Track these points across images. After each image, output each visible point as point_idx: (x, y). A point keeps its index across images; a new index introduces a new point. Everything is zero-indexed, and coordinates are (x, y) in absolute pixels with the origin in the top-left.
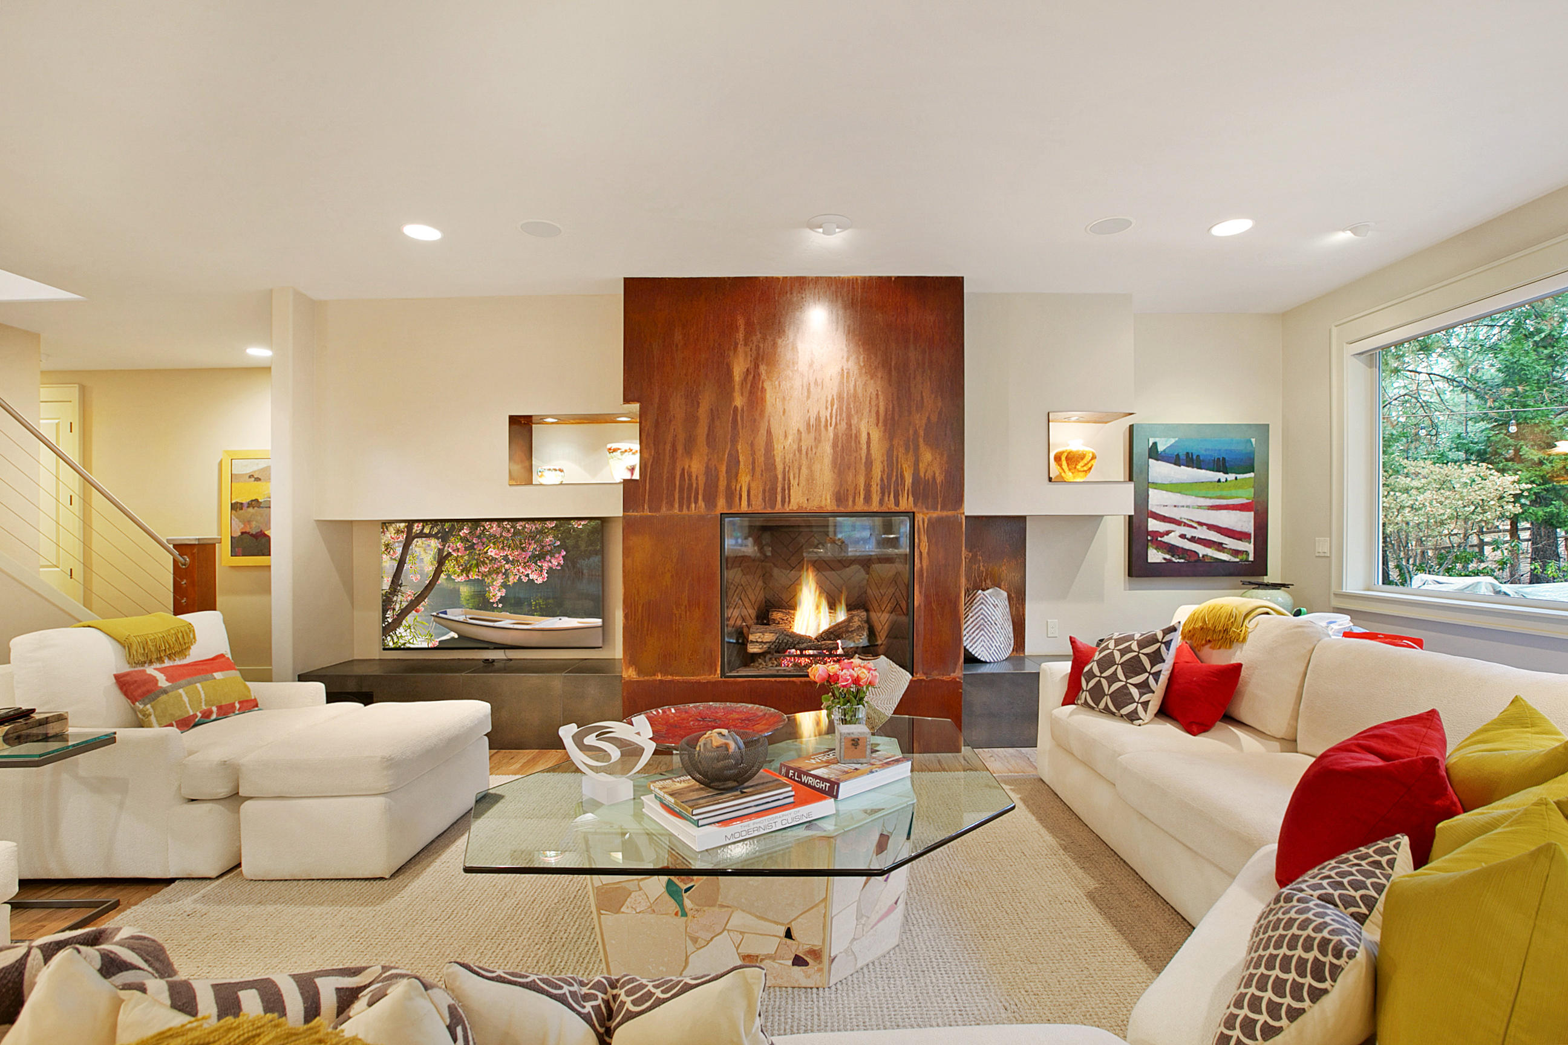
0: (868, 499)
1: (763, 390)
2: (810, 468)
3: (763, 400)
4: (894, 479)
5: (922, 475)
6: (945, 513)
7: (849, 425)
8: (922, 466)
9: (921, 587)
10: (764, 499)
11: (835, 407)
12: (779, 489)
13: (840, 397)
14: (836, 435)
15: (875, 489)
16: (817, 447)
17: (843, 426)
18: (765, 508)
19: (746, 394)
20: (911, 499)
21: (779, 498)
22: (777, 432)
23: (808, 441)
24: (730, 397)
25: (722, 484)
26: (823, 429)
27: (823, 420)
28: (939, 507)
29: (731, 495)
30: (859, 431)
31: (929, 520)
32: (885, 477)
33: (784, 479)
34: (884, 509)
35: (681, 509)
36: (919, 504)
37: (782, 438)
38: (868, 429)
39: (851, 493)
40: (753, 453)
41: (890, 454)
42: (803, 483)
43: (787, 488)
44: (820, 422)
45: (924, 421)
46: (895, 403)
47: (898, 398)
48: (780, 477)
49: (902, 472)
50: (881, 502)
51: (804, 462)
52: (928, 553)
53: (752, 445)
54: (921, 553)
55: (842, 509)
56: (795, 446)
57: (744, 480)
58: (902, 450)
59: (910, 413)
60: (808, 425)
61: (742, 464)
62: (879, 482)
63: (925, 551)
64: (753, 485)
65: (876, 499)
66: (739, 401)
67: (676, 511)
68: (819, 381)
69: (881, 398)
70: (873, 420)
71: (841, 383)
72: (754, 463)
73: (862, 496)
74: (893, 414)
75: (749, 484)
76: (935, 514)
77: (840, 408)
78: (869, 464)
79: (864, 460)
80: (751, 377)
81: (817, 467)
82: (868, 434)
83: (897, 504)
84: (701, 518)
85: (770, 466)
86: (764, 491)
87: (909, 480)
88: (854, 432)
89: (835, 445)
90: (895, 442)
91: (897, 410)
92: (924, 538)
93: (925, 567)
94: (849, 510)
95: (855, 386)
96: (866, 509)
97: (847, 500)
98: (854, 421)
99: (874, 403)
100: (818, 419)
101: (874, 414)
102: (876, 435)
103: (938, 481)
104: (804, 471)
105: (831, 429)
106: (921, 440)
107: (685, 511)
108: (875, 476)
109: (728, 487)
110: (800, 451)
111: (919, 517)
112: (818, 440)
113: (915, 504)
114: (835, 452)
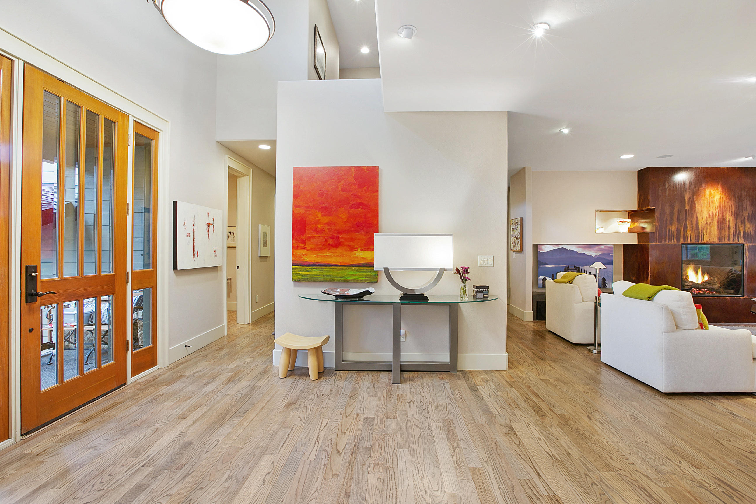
0: (729, 239)
1: (695, 204)
2: (710, 229)
3: (695, 207)
4: (737, 233)
5: (746, 231)
6: (754, 244)
7: (723, 216)
8: (746, 229)
9: (746, 268)
10: (696, 239)
11: (718, 210)
12: (700, 236)
13: (720, 206)
14: (718, 219)
15: (731, 236)
16: (712, 222)
17: (721, 216)
18: (696, 242)
19: (689, 205)
20: (743, 239)
21: (700, 239)
22: (700, 218)
23: (709, 220)
24: (685, 207)
25: (682, 234)
26: (714, 216)
27: (714, 214)
28: (752, 242)
29: (685, 238)
30: (726, 217)
31: (749, 246)
32: (734, 232)
33: (702, 233)
34: (734, 242)
35: (669, 242)
36: (746, 241)
37: (701, 219)
38: (729, 217)
39: (723, 237)
40: (692, 224)
41: (736, 225)
42: (708, 234)
43: (703, 235)
44: (713, 214)
45: (747, 214)
46: (738, 208)
47: (739, 207)
48: (701, 232)
49: (740, 231)
50: (733, 240)
51: (708, 227)
52: (749, 257)
53: (692, 221)
54: (746, 257)
55: (721, 243)
56: (706, 222)
57: (689, 233)
58: (740, 223)
59: (742, 212)
60: (710, 215)
61: (688, 228)
62: (732, 234)
63: (748, 256)
64: (692, 234)
65: (731, 239)
66: (687, 208)
67: (667, 242)
68: (713, 201)
69: (733, 206)
70: (731, 214)
71: (720, 202)
72: (692, 227)
73: (727, 239)
74: (737, 212)
75: (691, 234)
76: (751, 245)
77: (720, 210)
78: (729, 228)
79: (727, 227)
80: (691, 200)
81: (712, 229)
82: (729, 218)
83: (738, 241)
84: (675, 245)
85: (697, 228)
86: (695, 236)
87: (742, 233)
88: (724, 218)
89: (718, 222)
90: (738, 221)
91: (738, 210)
92: (747, 252)
93: (747, 261)
94: (723, 243)
95: (724, 203)
96: (728, 242)
97: (722, 240)
98: (724, 214)
99: (731, 208)
100: (713, 213)
101: (731, 212)
102: (731, 219)
103: (752, 234)
104: (708, 230)
105: (717, 217)
106: (746, 220)
107: (670, 243)
108: (731, 232)
109: (684, 235)
110: (707, 224)
111: (746, 245)
112: (712, 220)
113: (744, 240)
114: (718, 224)
